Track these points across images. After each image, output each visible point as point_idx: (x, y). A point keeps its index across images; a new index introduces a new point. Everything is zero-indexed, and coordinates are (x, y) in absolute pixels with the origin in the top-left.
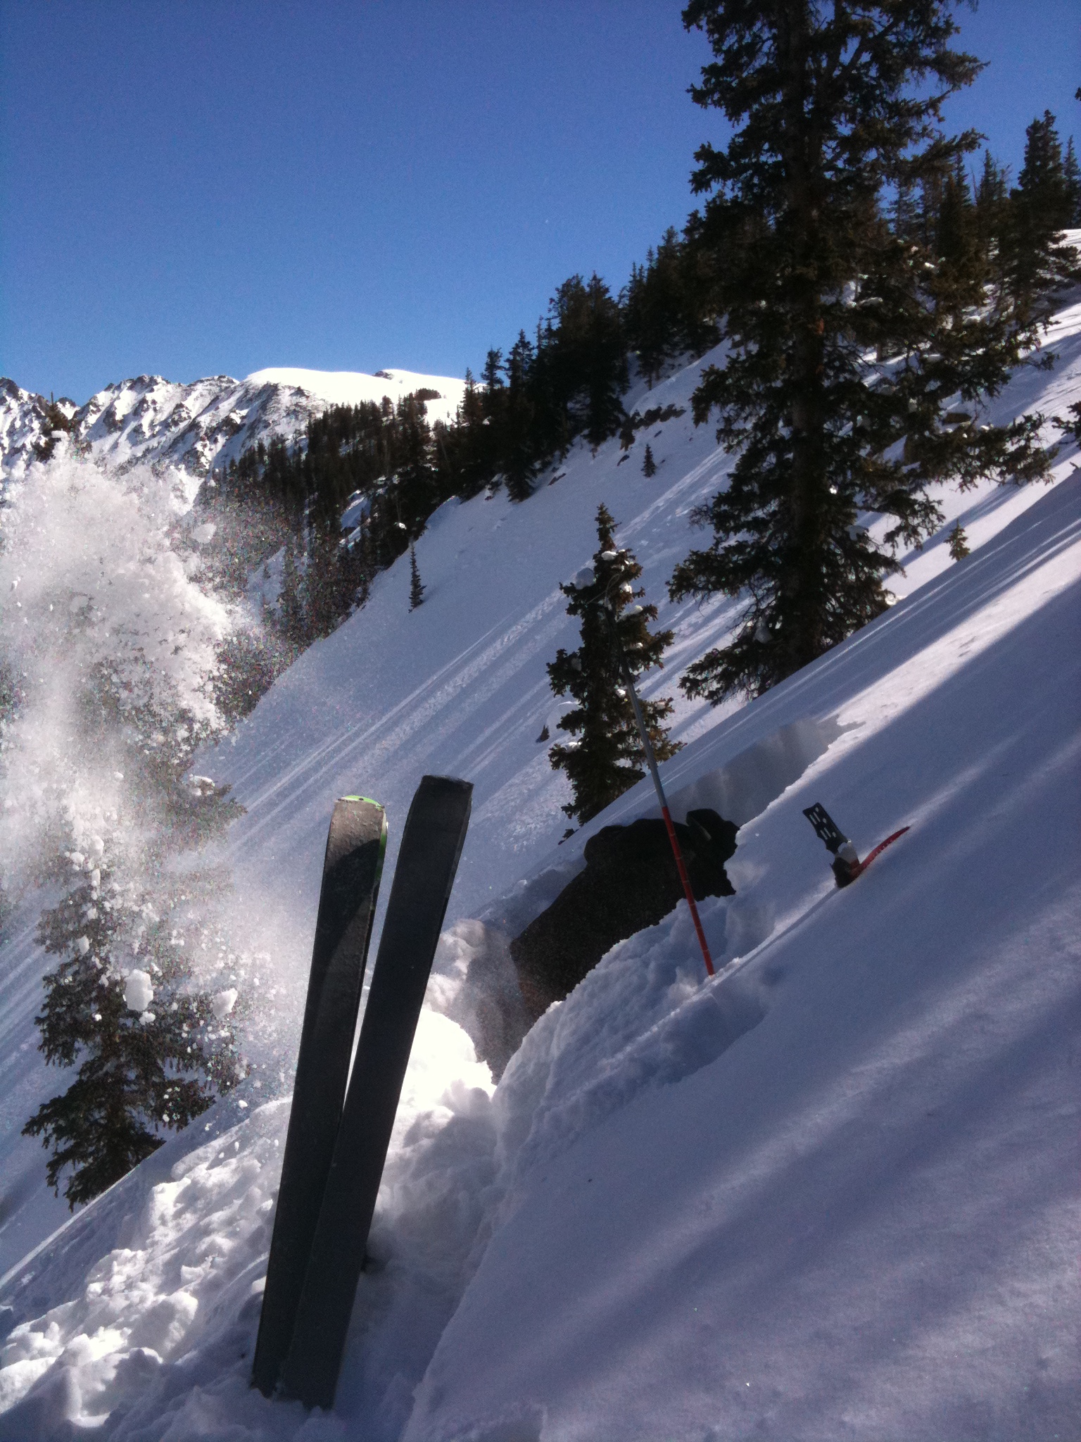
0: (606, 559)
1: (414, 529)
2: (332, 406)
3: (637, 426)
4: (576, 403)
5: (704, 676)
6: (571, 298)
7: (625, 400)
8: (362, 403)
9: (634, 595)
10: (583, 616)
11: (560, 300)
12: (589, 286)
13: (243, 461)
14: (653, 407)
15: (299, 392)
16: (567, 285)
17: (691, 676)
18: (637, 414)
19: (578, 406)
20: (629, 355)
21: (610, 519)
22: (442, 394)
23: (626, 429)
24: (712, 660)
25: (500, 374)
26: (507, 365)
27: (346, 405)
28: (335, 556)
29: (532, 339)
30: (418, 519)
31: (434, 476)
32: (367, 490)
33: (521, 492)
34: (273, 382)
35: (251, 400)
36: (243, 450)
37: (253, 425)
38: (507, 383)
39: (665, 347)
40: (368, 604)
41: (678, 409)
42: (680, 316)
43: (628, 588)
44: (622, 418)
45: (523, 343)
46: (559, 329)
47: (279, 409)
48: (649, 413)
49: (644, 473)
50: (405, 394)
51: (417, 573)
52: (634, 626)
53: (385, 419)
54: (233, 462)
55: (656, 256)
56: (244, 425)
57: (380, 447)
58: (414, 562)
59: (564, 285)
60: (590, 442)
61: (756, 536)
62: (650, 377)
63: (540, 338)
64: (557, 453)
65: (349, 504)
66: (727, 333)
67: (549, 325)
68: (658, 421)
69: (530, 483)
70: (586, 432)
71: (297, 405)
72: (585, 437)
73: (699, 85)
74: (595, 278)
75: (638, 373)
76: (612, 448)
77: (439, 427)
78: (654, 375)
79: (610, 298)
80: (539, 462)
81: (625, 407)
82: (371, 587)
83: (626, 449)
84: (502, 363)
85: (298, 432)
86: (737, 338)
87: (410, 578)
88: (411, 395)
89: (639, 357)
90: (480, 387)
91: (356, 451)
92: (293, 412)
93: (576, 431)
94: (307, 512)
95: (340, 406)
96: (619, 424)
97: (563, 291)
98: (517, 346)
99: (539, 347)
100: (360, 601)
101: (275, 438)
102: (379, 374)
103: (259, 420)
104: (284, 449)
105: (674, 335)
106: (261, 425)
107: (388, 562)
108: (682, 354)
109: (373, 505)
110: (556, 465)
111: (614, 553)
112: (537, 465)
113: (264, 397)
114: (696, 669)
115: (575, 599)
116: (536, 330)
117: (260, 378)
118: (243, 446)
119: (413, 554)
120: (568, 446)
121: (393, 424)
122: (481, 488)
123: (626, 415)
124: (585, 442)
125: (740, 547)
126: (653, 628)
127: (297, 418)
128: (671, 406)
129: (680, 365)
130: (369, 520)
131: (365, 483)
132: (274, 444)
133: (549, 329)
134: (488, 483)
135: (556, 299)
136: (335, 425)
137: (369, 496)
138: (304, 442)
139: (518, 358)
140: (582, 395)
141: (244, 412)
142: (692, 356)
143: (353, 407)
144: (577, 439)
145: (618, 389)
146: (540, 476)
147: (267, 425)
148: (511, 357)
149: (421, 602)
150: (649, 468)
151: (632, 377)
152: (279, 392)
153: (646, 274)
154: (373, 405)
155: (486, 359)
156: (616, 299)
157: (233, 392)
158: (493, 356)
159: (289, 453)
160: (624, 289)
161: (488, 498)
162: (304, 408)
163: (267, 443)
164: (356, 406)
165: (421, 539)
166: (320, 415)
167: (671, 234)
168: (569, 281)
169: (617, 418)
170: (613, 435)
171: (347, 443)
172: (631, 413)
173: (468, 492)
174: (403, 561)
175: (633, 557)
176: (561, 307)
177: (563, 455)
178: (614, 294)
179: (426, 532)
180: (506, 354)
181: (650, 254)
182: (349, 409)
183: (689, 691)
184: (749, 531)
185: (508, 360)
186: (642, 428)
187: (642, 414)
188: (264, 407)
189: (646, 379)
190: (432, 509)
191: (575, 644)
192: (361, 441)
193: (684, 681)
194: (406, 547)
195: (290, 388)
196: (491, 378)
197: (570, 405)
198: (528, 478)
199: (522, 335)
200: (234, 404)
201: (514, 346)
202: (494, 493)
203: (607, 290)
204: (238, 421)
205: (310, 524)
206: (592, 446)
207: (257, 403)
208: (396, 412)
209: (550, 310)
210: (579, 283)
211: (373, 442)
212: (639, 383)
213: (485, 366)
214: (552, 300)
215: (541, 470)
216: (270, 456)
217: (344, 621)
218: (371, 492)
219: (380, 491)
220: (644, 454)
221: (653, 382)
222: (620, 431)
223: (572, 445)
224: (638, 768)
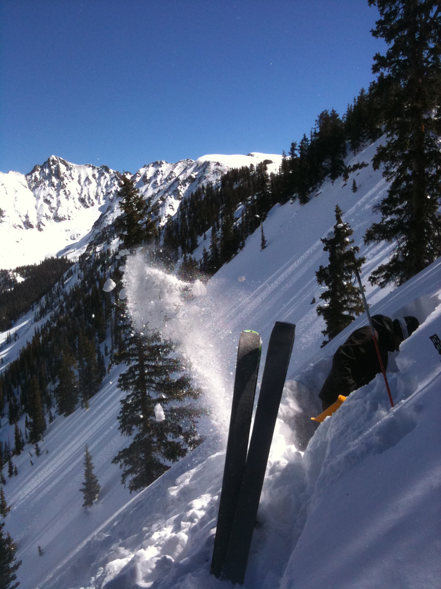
0: (339, 227)
1: (263, 217)
2: (230, 169)
3: (350, 171)
4: (326, 163)
5: (378, 276)
6: (324, 120)
7: (345, 161)
8: (242, 167)
9: (350, 242)
10: (330, 252)
11: (320, 120)
12: (331, 114)
13: (196, 193)
14: (356, 163)
15: (218, 164)
16: (322, 114)
17: (373, 276)
18: (350, 166)
19: (326, 164)
20: (347, 142)
21: (340, 211)
22: (273, 161)
23: (346, 173)
24: (381, 269)
25: (296, 152)
26: (299, 148)
27: (236, 168)
28: (231, 229)
29: (309, 137)
30: (264, 213)
31: (270, 195)
32: (244, 202)
33: (304, 200)
34: (208, 160)
35: (199, 168)
36: (196, 189)
37: (200, 178)
38: (299, 156)
39: (361, 138)
40: (244, 248)
41: (366, 164)
42: (366, 125)
43: (347, 239)
44: (344, 168)
45: (305, 139)
46: (319, 132)
47: (210, 171)
48: (354, 165)
49: (352, 191)
50: (259, 162)
51: (264, 235)
52: (350, 255)
53: (251, 173)
54: (192, 193)
55: (357, 100)
56: (196, 178)
57: (249, 183)
58: (262, 231)
59: (321, 114)
60: (331, 179)
61: (398, 216)
62: (355, 151)
63: (312, 136)
64: (318, 184)
65: (237, 208)
66: (385, 131)
67: (315, 131)
68: (358, 169)
69: (309, 197)
70: (330, 174)
71: (217, 169)
72: (329, 177)
73: (375, 29)
75: (350, 149)
76: (340, 180)
77: (272, 175)
78: (356, 150)
79: (339, 119)
80: (311, 188)
81: (345, 164)
82: (246, 242)
83: (345, 181)
84: (297, 147)
85: (217, 180)
86: (389, 133)
87: (261, 237)
88: (261, 162)
89: (350, 143)
90: (288, 158)
91: (240, 187)
92: (215, 172)
93: (325, 175)
94: (221, 212)
95: (234, 169)
96: (342, 171)
97: (321, 117)
98: (303, 140)
99: (311, 140)
100: (241, 248)
101: (208, 183)
102: (249, 155)
103: (202, 176)
104: (212, 187)
105: (364, 133)
106: (203, 178)
107: (252, 231)
108: (367, 141)
109: (246, 208)
110: (318, 189)
111: (342, 225)
112: (311, 189)
113: (204, 166)
114: (375, 273)
115: (327, 245)
116: (310, 133)
117: (203, 159)
118: (196, 187)
119: (262, 228)
120: (323, 181)
121: (254, 175)
122: (289, 199)
123: (345, 167)
124: (329, 179)
125: (392, 221)
126: (357, 256)
127: (217, 174)
128: (363, 163)
129: (366, 145)
130: (245, 215)
131: (243, 199)
132: (208, 185)
133: (315, 133)
134: (291, 197)
135: (318, 120)
136: (232, 177)
137: (245, 204)
138: (219, 184)
139: (303, 145)
140: (328, 159)
141: (196, 173)
142: (371, 141)
143: (239, 169)
144: (326, 178)
145: (342, 156)
146: (311, 194)
147: (205, 178)
148: (300, 145)
149: (265, 247)
150: (355, 189)
151: (348, 151)
152: (210, 164)
153: (353, 108)
154: (247, 167)
155: (290, 146)
156: (341, 119)
157: (192, 165)
158: (293, 145)
159: (214, 189)
160: (344, 115)
161: (291, 203)
162: (220, 170)
163: (205, 185)
164: (240, 168)
165: (265, 221)
166: (226, 173)
167: (363, 91)
168: (323, 112)
169: (342, 168)
170: (340, 175)
171: (236, 183)
172: (347, 166)
173: (283, 201)
174: (258, 231)
175: (349, 227)
176: (320, 123)
177: (321, 185)
178: (340, 117)
179: (267, 218)
180: (298, 144)
181: (355, 99)
182: (237, 170)
183: (372, 283)
184: (395, 214)
185: (299, 146)
186: (352, 172)
187: (352, 166)
188: (204, 171)
189: (353, 152)
190: (269, 208)
191: (327, 263)
192: (242, 182)
193: (370, 278)
194: (259, 225)
195: (214, 162)
196: (292, 154)
197: (323, 164)
198: (307, 194)
199: (305, 136)
200: (192, 170)
201: (301, 140)
202: (294, 201)
203: (338, 115)
204: (194, 177)
205: (222, 218)
207: (201, 169)
208: (255, 170)
209: (316, 125)
210: (327, 113)
211: (247, 182)
212: (350, 153)
213: (290, 149)
214: (316, 121)
215: (312, 191)
216: (207, 190)
217: (235, 256)
218: (245, 203)
219: (249, 202)
220: (352, 183)
221: (356, 153)
222: (343, 173)
223: (324, 180)
224: (351, 315)
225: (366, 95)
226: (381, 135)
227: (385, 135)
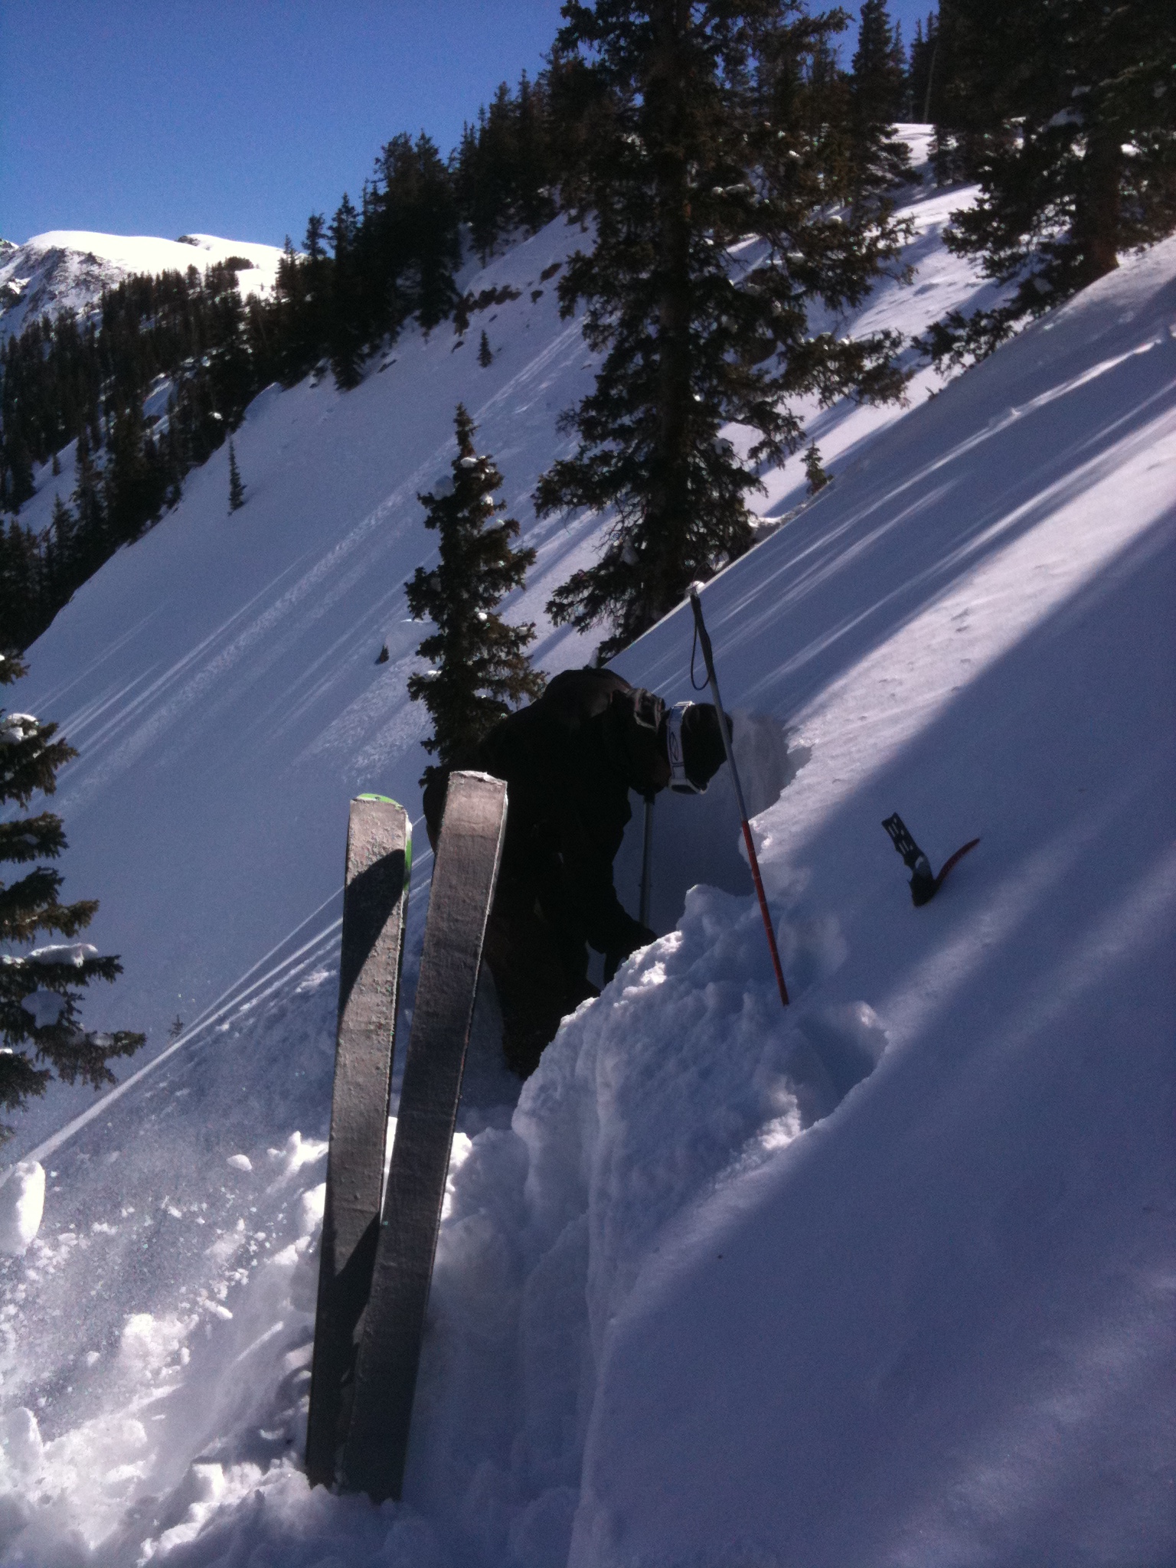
0: (464, 465)
1: (231, 420)
2: (129, 275)
3: (471, 309)
4: (407, 279)
5: (570, 599)
6: (398, 159)
7: (458, 278)
8: (164, 273)
9: (495, 507)
10: (442, 530)
11: (387, 161)
12: (417, 145)
13: (24, 338)
14: (487, 287)
15: (90, 259)
16: (394, 144)
17: (557, 599)
18: (471, 295)
19: (408, 283)
20: (461, 226)
21: (468, 422)
22: (254, 262)
23: (461, 311)
24: (578, 582)
25: (322, 243)
26: (329, 233)
27: (146, 274)
28: (141, 450)
29: (358, 205)
30: (235, 409)
31: (251, 358)
32: (174, 373)
33: (349, 380)
34: (60, 246)
35: (33, 267)
36: (25, 325)
37: (36, 297)
38: (331, 254)
39: (500, 220)
40: (180, 505)
41: (514, 291)
42: (513, 185)
43: (489, 499)
44: (455, 299)
45: (347, 209)
46: (387, 194)
47: (66, 278)
48: (483, 293)
49: (479, 362)
50: (213, 262)
51: (237, 471)
52: (496, 542)
53: (191, 292)
54: (13, 339)
55: (488, 115)
56: (25, 296)
57: (186, 323)
58: (232, 458)
59: (390, 144)
60: (422, 325)
61: (622, 446)
62: (483, 253)
63: (366, 203)
64: (387, 336)
65: (152, 390)
66: (562, 207)
67: (375, 189)
68: (493, 303)
69: (359, 370)
70: (417, 313)
71: (88, 274)
72: (417, 319)
74: (423, 137)
75: (472, 248)
76: (445, 332)
77: (253, 300)
78: (487, 251)
79: (440, 160)
80: (367, 345)
81: (457, 286)
82: (183, 486)
83: (460, 335)
84: (325, 230)
85: (90, 305)
86: (573, 212)
87: (228, 477)
88: (220, 264)
89: (472, 229)
90: (301, 256)
91: (159, 329)
92: (85, 282)
93: (406, 311)
94: (103, 398)
95: (139, 275)
96: (452, 306)
97: (389, 150)
98: (340, 212)
99: (364, 213)
100: (171, 503)
101: (63, 311)
102: (183, 240)
103: (43, 291)
104: (74, 325)
105: (509, 206)
106: (46, 297)
107: (202, 457)
108: (516, 228)
109: (180, 390)
110: (386, 350)
111: (473, 460)
112: (366, 349)
113: (48, 265)
114: (561, 592)
115: (434, 511)
116: (362, 194)
117: (45, 242)
118: (24, 320)
119: (232, 449)
120: (399, 329)
121: (201, 298)
122: (305, 374)
123: (459, 295)
124: (416, 324)
125: (605, 458)
127: (88, 289)
128: (506, 288)
129: (514, 241)
130: (177, 409)
131: (171, 365)
132: (62, 319)
133: (375, 193)
134: (312, 368)
135: (383, 160)
136: (134, 298)
137: (175, 380)
138: (97, 318)
139: (343, 226)
140: (412, 270)
141: (24, 282)
142: (527, 231)
143: (154, 277)
144: (407, 321)
145: (451, 266)
146: (369, 362)
147: (53, 297)
148: (335, 224)
149: (241, 504)
150: (486, 357)
151: (466, 254)
152: (66, 259)
153: (477, 135)
154: (178, 274)
155: (307, 226)
156: (445, 162)
157: (11, 258)
158: (315, 223)
159: (80, 330)
160: (454, 151)
161: (313, 386)
162: (97, 278)
163: (53, 318)
164: (158, 277)
165: (239, 431)
166: (115, 286)
167: (503, 91)
168: (396, 139)
169: (450, 298)
170: (446, 317)
171: (148, 318)
172: (465, 294)
173: (291, 377)
174: (219, 457)
175: (494, 465)
176: (388, 168)
177: (393, 339)
178: (443, 156)
179: (245, 424)
180: (329, 222)
181: (482, 112)
182: (149, 279)
183: (554, 617)
184: (615, 439)
185: (331, 228)
186: (476, 311)
187: (477, 295)
188: (49, 276)
189: (479, 256)
190: (253, 394)
191: (434, 561)
192: (164, 317)
193: (550, 605)
194: (221, 441)
195: (79, 254)
196: (313, 248)
197: (400, 282)
198: (356, 363)
199: (345, 199)
200: (12, 271)
201: (337, 211)
202: (319, 381)
203: (436, 152)
204: (18, 291)
205: (107, 414)
206: (424, 330)
207: (40, 271)
208: (203, 284)
209: (376, 172)
210: (406, 142)
211: (179, 319)
212: (472, 260)
213: (306, 234)
214: (378, 160)
215: (370, 355)
216: (58, 333)
217: (154, 524)
218: (177, 376)
219: (188, 375)
220: (479, 340)
221: (487, 259)
222: (453, 314)
223: (403, 328)
224: (500, 699)
225: (511, 103)
226: (552, 216)
227: (562, 218)
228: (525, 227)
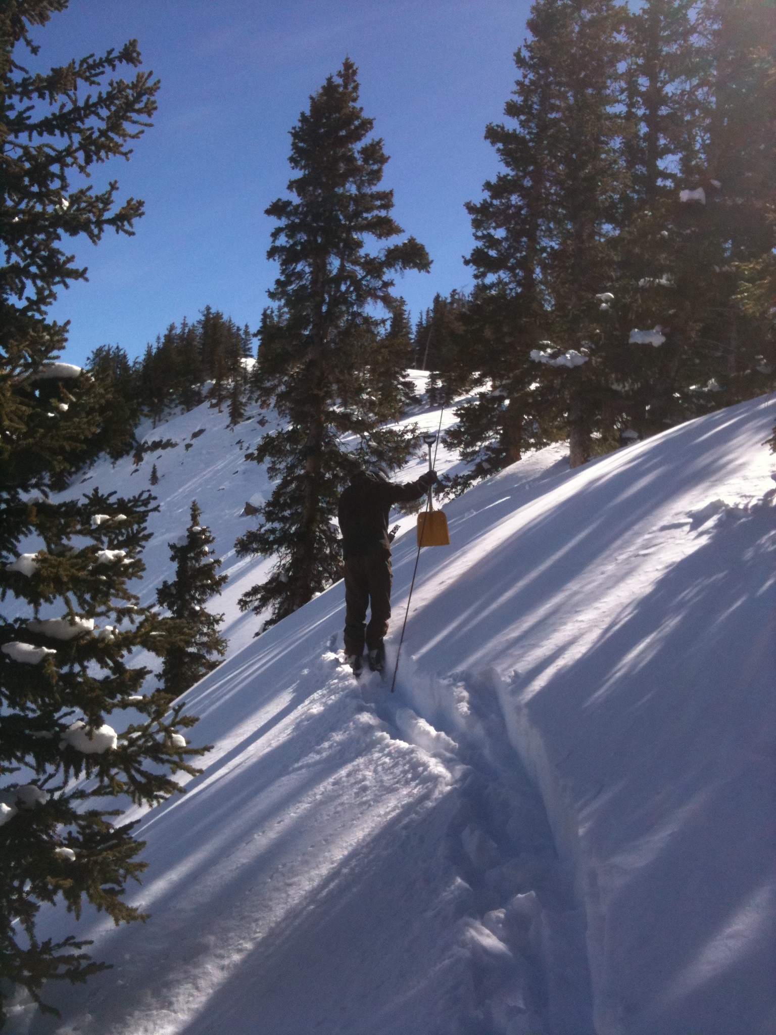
3: (146, 451)
6: (101, 359)
7: (138, 432)
11: (94, 359)
12: (113, 352)
14: (157, 439)
16: (99, 350)
18: (146, 442)
23: (139, 452)
39: (166, 401)
42: (175, 381)
44: (135, 444)
48: (154, 442)
49: (150, 482)
55: (162, 340)
59: (97, 350)
60: (112, 457)
62: (155, 419)
64: (87, 462)
66: (207, 398)
68: (160, 448)
69: (67, 481)
70: (108, 450)
72: (108, 453)
74: (118, 348)
75: (147, 415)
78: (157, 418)
79: (127, 363)
80: (73, 466)
81: (137, 436)
83: (137, 465)
86: (214, 401)
93: (100, 449)
96: (132, 448)
97: (96, 354)
105: (172, 394)
108: (176, 406)
110: (87, 470)
112: (72, 469)
120: (96, 458)
123: (138, 442)
124: (108, 457)
128: (169, 441)
129: (175, 414)
142: (184, 409)
144: (102, 454)
145: (132, 424)
146: (74, 477)
150: (154, 479)
151: (142, 418)
153: (155, 351)
156: (132, 364)
160: (138, 358)
167: (172, 328)
168: (101, 348)
169: (131, 443)
170: (128, 454)
176: (94, 364)
177: (92, 464)
178: (130, 360)
181: (159, 338)
186: (149, 452)
187: (150, 443)
189: (151, 420)
198: (65, 477)
203: (125, 357)
206: (112, 460)
209: (86, 365)
210: (107, 350)
212: (146, 423)
214: (88, 359)
215: (75, 473)
220: (150, 470)
221: (157, 423)
222: (133, 453)
223: (98, 458)
225: (176, 335)
226: (200, 402)
227: (206, 404)
228: (180, 407)
